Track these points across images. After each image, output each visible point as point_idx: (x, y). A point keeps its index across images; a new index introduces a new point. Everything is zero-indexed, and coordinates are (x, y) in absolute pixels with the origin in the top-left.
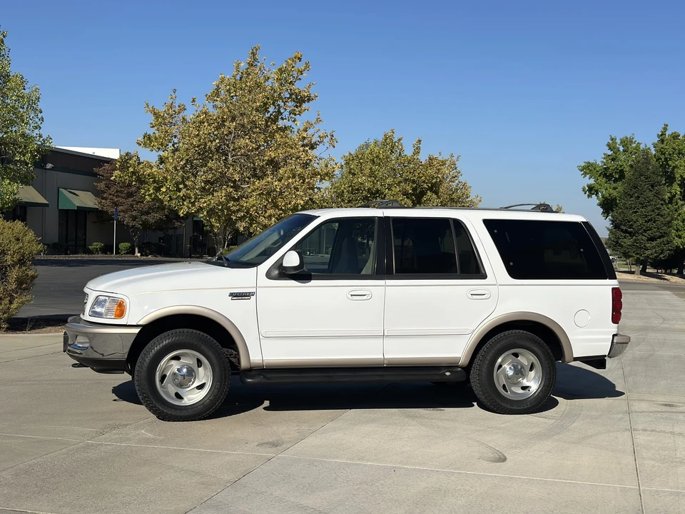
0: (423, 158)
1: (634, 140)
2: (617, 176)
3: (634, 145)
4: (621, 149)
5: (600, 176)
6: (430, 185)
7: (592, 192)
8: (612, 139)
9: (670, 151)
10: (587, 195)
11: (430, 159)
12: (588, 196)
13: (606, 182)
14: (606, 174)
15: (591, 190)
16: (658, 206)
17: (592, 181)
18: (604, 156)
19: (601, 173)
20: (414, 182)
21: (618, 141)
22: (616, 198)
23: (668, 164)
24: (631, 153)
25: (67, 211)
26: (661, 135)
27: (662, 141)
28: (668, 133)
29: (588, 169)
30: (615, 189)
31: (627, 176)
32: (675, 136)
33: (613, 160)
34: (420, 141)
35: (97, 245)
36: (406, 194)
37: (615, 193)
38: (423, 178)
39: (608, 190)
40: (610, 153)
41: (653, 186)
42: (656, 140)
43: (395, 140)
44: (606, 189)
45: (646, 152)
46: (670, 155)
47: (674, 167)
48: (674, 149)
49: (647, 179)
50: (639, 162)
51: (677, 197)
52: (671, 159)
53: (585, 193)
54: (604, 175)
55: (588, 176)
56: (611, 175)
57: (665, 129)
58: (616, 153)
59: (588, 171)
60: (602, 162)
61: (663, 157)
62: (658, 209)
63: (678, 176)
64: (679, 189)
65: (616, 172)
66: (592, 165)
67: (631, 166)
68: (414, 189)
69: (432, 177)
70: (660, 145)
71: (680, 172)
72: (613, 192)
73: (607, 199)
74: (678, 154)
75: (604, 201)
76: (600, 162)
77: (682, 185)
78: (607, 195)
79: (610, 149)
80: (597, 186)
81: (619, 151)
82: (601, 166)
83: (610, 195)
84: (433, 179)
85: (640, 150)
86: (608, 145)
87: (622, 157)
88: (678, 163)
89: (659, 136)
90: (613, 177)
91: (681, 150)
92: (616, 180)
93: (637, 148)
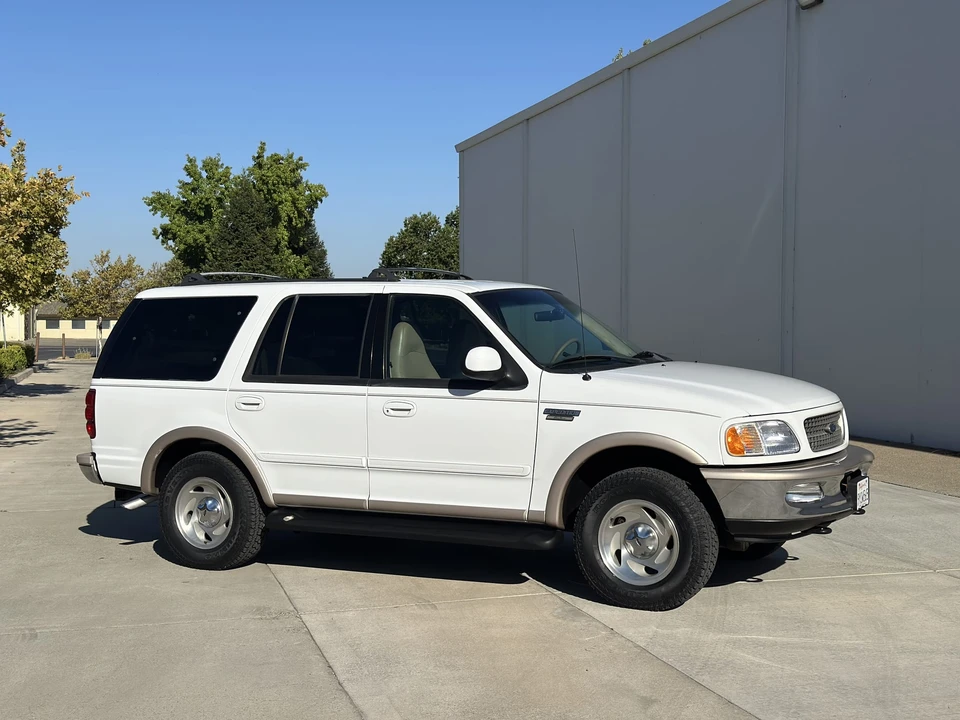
0: (32, 175)
1: (220, 163)
2: (203, 214)
3: (220, 170)
4: (204, 174)
5: (176, 213)
6: (48, 221)
7: (169, 236)
8: (190, 161)
9: (273, 179)
10: (160, 240)
11: (47, 175)
12: (163, 241)
13: (187, 223)
14: (185, 210)
15: (166, 233)
16: (268, 256)
17: (166, 221)
18: (179, 185)
19: (178, 210)
21: (200, 164)
22: (203, 245)
23: (272, 198)
24: (217, 181)
26: (258, 157)
27: (260, 166)
28: (267, 154)
29: (158, 202)
30: (201, 231)
31: (214, 214)
32: (276, 159)
33: (193, 190)
37: (202, 238)
38: (37, 209)
39: (194, 234)
40: (189, 180)
41: (257, 228)
42: (252, 163)
44: (188, 232)
45: (243, 183)
46: (274, 185)
47: (281, 203)
48: (278, 176)
49: (250, 218)
50: (237, 193)
51: (283, 243)
52: (275, 192)
53: (157, 238)
54: (185, 213)
55: (159, 213)
56: (193, 213)
57: (262, 149)
58: (197, 181)
59: (159, 206)
60: (179, 193)
61: (264, 188)
62: (268, 260)
63: (283, 215)
64: (286, 233)
65: (200, 208)
66: (164, 196)
67: (220, 200)
69: (55, 208)
70: (257, 171)
71: (286, 210)
72: (198, 236)
73: (189, 246)
74: (283, 184)
75: (185, 250)
76: (175, 192)
77: (290, 227)
78: (190, 240)
79: (189, 174)
80: (174, 227)
81: (201, 177)
82: (178, 199)
83: (195, 240)
84: (57, 211)
85: (231, 177)
86: (186, 169)
87: (206, 187)
88: (283, 196)
89: (254, 158)
90: (196, 214)
91: (286, 179)
92: (200, 220)
93: (226, 174)
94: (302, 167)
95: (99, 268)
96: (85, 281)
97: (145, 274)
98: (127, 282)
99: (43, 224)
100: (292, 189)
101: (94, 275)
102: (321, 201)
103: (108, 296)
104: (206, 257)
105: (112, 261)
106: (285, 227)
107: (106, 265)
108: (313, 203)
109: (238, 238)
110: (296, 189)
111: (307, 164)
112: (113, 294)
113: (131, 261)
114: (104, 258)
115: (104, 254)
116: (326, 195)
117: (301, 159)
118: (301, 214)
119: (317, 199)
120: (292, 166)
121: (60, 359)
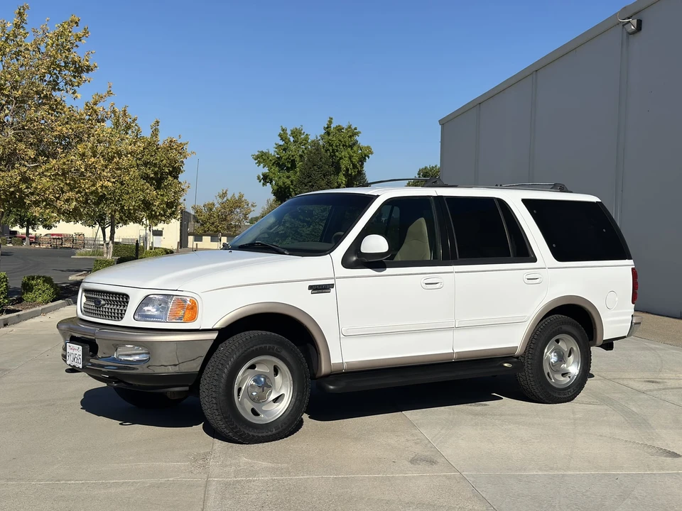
0: (162, 140)
1: (302, 132)
2: (289, 166)
3: (302, 136)
4: (292, 139)
5: (273, 165)
6: (171, 169)
7: (268, 180)
8: (283, 130)
9: (336, 143)
10: (261, 183)
11: (171, 141)
12: (263, 184)
13: (279, 172)
14: (279, 163)
15: (266, 179)
17: (266, 170)
18: (275, 146)
19: (274, 163)
20: (155, 165)
21: (289, 132)
22: (289, 186)
23: (335, 155)
24: (300, 144)
26: (327, 128)
27: (328, 134)
28: (333, 126)
29: (262, 158)
30: (288, 177)
31: (298, 165)
32: (339, 129)
33: (285, 150)
34: (157, 122)
36: (146, 177)
37: (288, 182)
38: (164, 162)
39: (284, 178)
40: (282, 143)
41: (324, 176)
42: (323, 132)
44: (280, 178)
45: (315, 143)
46: (336, 146)
47: (341, 158)
48: (340, 141)
49: (319, 168)
50: (311, 152)
52: (337, 151)
54: (278, 165)
55: (262, 165)
56: (284, 165)
57: (330, 122)
58: (287, 144)
59: (262, 161)
60: (275, 151)
61: (330, 148)
63: (343, 166)
64: (344, 179)
65: (288, 162)
66: (265, 154)
67: (301, 156)
68: (156, 173)
69: (175, 161)
70: (327, 137)
71: (345, 163)
72: (286, 180)
73: (280, 187)
74: (343, 146)
75: (278, 189)
76: (273, 152)
77: (347, 175)
78: (281, 183)
79: (282, 139)
80: (271, 174)
81: (290, 141)
82: (274, 156)
83: (284, 183)
84: (176, 163)
85: (309, 141)
86: (280, 135)
87: (293, 148)
88: (343, 154)
89: (325, 129)
90: (285, 166)
91: (345, 142)
92: (288, 170)
93: (306, 139)
94: (357, 134)
95: (220, 201)
96: (211, 209)
97: (250, 205)
98: (238, 210)
99: (167, 171)
100: (349, 149)
101: (217, 205)
102: (369, 157)
103: (225, 220)
104: (291, 195)
105: (229, 196)
106: (344, 175)
107: (225, 199)
108: (363, 159)
109: (310, 182)
110: (352, 149)
111: (360, 133)
112: (228, 218)
113: (241, 196)
114: (224, 195)
115: (224, 192)
116: (372, 153)
117: (356, 129)
118: (354, 166)
119: (365, 156)
120: (350, 134)
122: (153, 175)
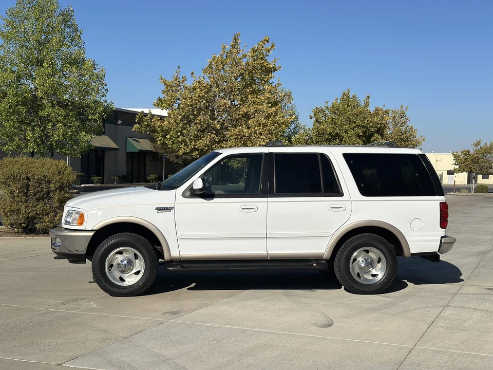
0: (371, 109)
6: (376, 129)
11: (376, 110)
20: (363, 127)
25: (132, 153)
34: (368, 97)
35: (153, 176)
36: (359, 136)
38: (371, 124)
43: (351, 96)
68: (364, 132)
95: (475, 148)
98: (489, 155)
99: (374, 130)
101: (472, 152)
103: (477, 162)
105: (482, 145)
107: (479, 147)
112: (480, 161)
114: (478, 144)
115: (478, 141)
121: (452, 193)
122: (361, 134)
